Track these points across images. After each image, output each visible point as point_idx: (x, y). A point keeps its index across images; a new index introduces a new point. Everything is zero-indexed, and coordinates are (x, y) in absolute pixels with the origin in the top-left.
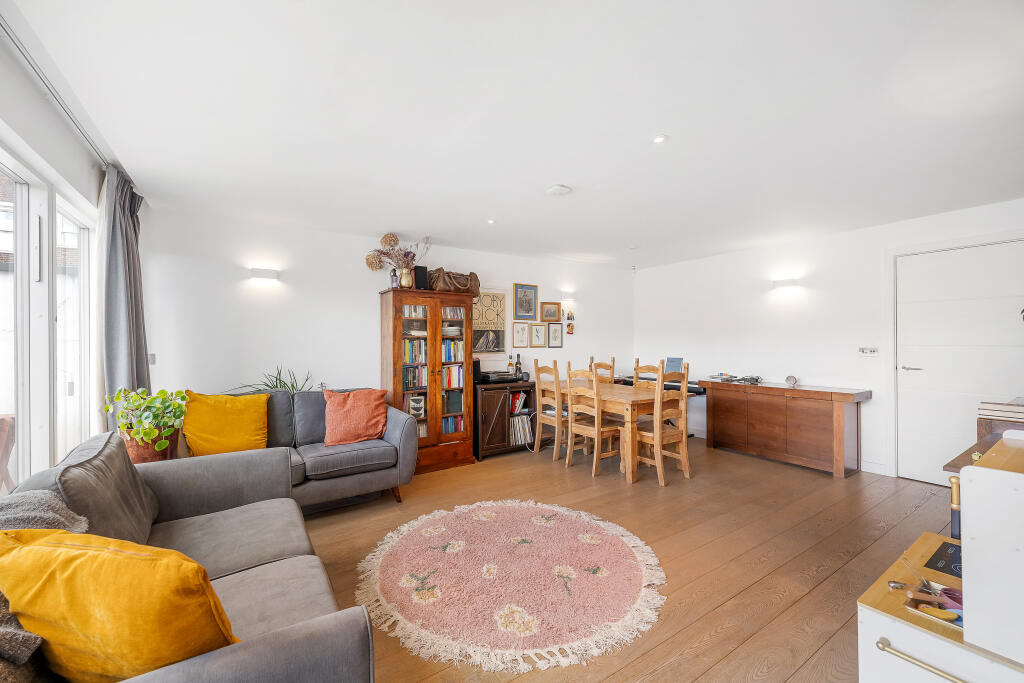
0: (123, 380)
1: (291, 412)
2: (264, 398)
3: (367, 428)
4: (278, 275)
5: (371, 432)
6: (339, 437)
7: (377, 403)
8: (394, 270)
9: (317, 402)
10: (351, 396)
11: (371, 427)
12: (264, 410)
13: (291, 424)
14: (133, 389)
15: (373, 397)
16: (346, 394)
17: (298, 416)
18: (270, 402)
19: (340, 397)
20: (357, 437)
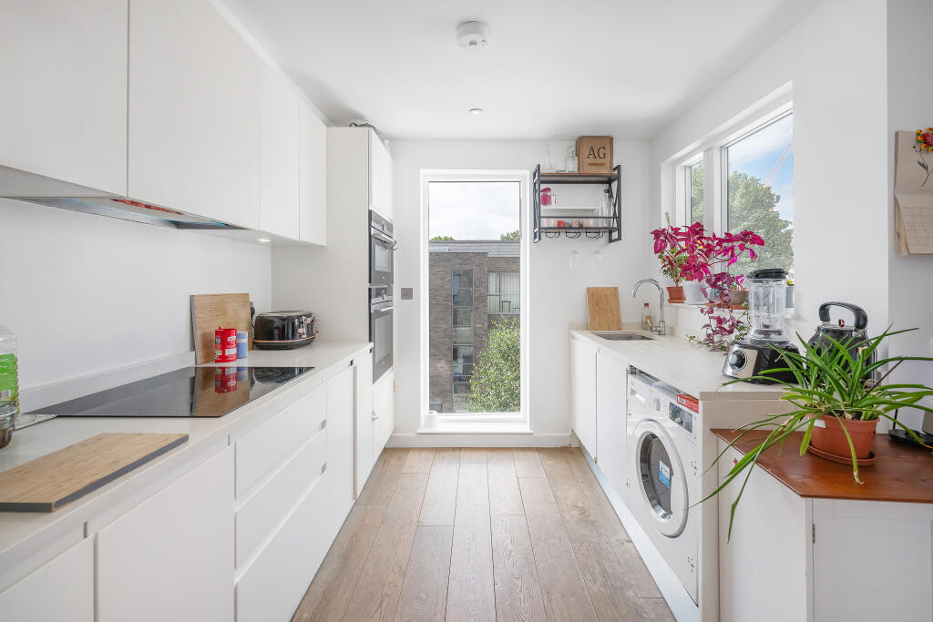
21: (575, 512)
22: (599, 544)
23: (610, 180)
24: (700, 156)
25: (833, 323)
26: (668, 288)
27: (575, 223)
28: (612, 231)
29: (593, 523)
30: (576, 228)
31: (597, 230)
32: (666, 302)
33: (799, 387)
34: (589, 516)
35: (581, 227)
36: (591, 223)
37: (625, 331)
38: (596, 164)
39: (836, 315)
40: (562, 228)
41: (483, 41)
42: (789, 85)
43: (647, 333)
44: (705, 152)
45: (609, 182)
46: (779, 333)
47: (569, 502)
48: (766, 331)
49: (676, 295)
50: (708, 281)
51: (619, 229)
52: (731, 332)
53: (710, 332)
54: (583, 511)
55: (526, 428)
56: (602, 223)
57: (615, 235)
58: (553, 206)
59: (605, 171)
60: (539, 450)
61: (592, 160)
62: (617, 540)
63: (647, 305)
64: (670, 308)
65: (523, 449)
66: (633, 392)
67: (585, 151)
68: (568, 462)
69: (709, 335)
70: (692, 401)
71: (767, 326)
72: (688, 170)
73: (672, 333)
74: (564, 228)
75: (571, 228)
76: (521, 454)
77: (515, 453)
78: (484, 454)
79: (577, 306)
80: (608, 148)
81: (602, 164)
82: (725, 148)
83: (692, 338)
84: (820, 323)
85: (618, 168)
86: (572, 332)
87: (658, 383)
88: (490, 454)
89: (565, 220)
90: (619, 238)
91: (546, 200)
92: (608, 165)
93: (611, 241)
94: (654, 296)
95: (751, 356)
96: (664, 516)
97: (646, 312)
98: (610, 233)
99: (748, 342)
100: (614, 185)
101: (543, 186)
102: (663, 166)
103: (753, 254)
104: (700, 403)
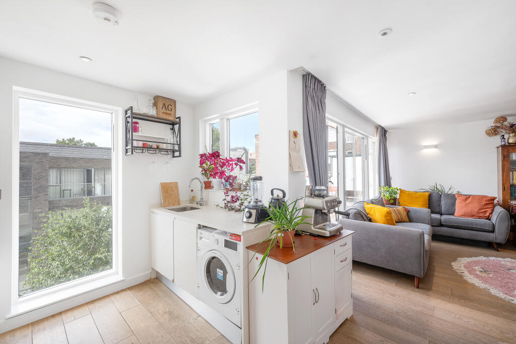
0: (383, 184)
1: (440, 201)
2: (427, 194)
3: (478, 213)
4: (436, 147)
5: (481, 215)
6: (461, 214)
7: (486, 202)
8: (503, 136)
9: (452, 198)
10: (471, 197)
11: (481, 212)
12: (427, 198)
13: (440, 205)
14: (385, 186)
15: (484, 199)
16: (468, 197)
17: (443, 203)
18: (430, 196)
19: (465, 198)
20: (473, 216)
21: (166, 316)
22: (185, 326)
23: (174, 124)
24: (218, 120)
25: (275, 196)
26: (205, 182)
27: (155, 145)
28: (175, 152)
29: (178, 317)
30: (154, 148)
31: (167, 150)
32: (203, 189)
33: (273, 222)
34: (174, 314)
35: (158, 147)
36: (164, 146)
37: (182, 206)
38: (166, 113)
39: (276, 193)
40: (146, 147)
41: (116, 22)
42: (257, 102)
43: (194, 205)
44: (220, 119)
45: (173, 124)
46: (260, 201)
47: (161, 312)
48: (257, 201)
49: (208, 185)
50: (224, 179)
51: (180, 151)
52: (236, 202)
53: (226, 202)
54: (170, 313)
55: (120, 277)
56: (170, 147)
57: (177, 154)
58: (140, 134)
59: (172, 118)
60: (130, 288)
61: (164, 110)
62: (193, 319)
63: (192, 191)
64: (205, 192)
65: (117, 293)
66: (201, 238)
67: (160, 105)
68: (152, 289)
69: (225, 204)
70: (238, 237)
71: (257, 199)
72: (211, 125)
73: (207, 204)
74: (147, 148)
75: (151, 148)
76: (118, 296)
77: (112, 298)
78: (86, 308)
79: (155, 194)
80: (173, 105)
81: (170, 114)
82: (228, 120)
83: (217, 206)
84: (271, 197)
85: (179, 118)
86: (152, 210)
87: (216, 231)
88: (91, 306)
89: (149, 143)
90: (180, 156)
91: (135, 129)
92: (173, 115)
93: (174, 157)
94: (197, 186)
95: (254, 212)
96: (222, 295)
97: (192, 194)
98: (174, 152)
99: (251, 207)
100: (176, 127)
101: (134, 120)
102: (200, 121)
103: (241, 167)
104: (242, 237)
